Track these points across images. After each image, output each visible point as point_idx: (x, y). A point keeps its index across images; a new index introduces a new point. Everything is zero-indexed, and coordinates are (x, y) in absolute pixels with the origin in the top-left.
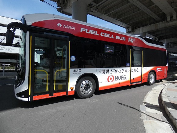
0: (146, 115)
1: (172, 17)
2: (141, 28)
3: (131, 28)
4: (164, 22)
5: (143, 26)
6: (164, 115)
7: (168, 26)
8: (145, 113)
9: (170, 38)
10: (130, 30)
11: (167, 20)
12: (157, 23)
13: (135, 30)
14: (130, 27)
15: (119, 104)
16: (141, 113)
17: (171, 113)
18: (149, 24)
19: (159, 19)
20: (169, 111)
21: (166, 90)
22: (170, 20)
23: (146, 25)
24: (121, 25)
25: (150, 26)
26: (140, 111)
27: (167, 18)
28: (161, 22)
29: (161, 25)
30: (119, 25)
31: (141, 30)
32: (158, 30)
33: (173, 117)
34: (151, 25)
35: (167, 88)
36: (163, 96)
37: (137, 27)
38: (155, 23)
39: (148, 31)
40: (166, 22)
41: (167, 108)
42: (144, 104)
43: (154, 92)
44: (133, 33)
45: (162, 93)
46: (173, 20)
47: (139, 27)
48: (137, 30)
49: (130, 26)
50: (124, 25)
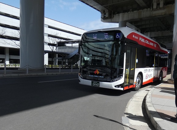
0: (130, 128)
1: (158, 4)
2: (121, 14)
3: (108, 13)
4: (149, 9)
5: (124, 11)
6: (149, 127)
7: (153, 16)
8: (128, 126)
9: (154, 31)
10: (107, 16)
11: (153, 7)
12: (141, 10)
13: (113, 17)
14: (107, 11)
15: (96, 117)
16: (124, 127)
17: (159, 123)
18: (131, 10)
19: (144, 4)
20: (156, 122)
21: (150, 97)
22: (156, 8)
23: (127, 11)
24: (94, 7)
25: (132, 12)
26: (122, 124)
27: (153, 4)
28: (145, 10)
29: (146, 13)
30: (92, 7)
31: (121, 17)
32: (141, 20)
33: (160, 127)
34: (135, 12)
35: (151, 93)
36: (148, 104)
37: (116, 13)
38: (139, 10)
39: (129, 19)
40: (151, 10)
41: (154, 118)
42: (126, 115)
43: (137, 100)
44: (110, 20)
45: (146, 101)
46: (160, 8)
47: (119, 13)
48: (116, 17)
49: (108, 9)
50: (99, 7)
